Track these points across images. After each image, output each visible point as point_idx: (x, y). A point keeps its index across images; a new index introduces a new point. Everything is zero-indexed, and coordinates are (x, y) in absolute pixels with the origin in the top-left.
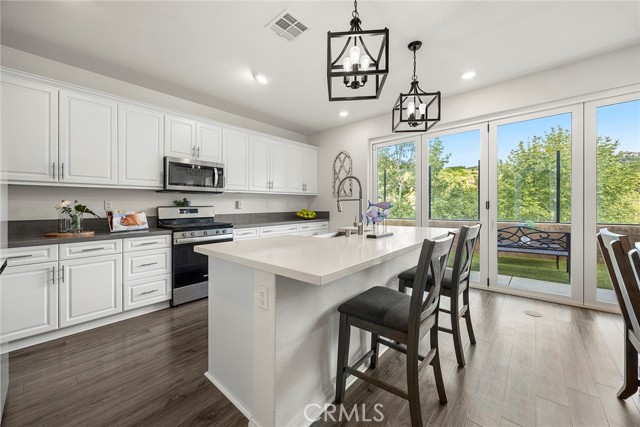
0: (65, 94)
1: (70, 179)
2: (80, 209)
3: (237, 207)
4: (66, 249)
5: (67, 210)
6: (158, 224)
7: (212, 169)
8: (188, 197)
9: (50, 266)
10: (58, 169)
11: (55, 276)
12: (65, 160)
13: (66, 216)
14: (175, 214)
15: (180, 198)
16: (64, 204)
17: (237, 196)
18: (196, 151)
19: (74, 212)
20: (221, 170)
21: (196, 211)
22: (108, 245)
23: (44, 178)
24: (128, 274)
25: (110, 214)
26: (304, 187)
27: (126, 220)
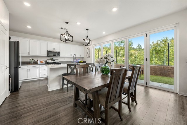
0: (30, 40)
1: (31, 55)
2: (33, 60)
3: (64, 60)
4: (30, 66)
5: (31, 60)
6: (47, 63)
7: (57, 52)
8: (53, 58)
9: (28, 69)
10: (29, 53)
11: (28, 70)
12: (30, 52)
13: (30, 61)
14: (50, 61)
15: (51, 58)
16: (30, 59)
17: (64, 58)
18: (54, 49)
19: (32, 60)
20: (59, 52)
21: (55, 60)
22: (37, 66)
23: (27, 55)
24: (40, 71)
25: (38, 61)
26: (80, 55)
27: (41, 62)
